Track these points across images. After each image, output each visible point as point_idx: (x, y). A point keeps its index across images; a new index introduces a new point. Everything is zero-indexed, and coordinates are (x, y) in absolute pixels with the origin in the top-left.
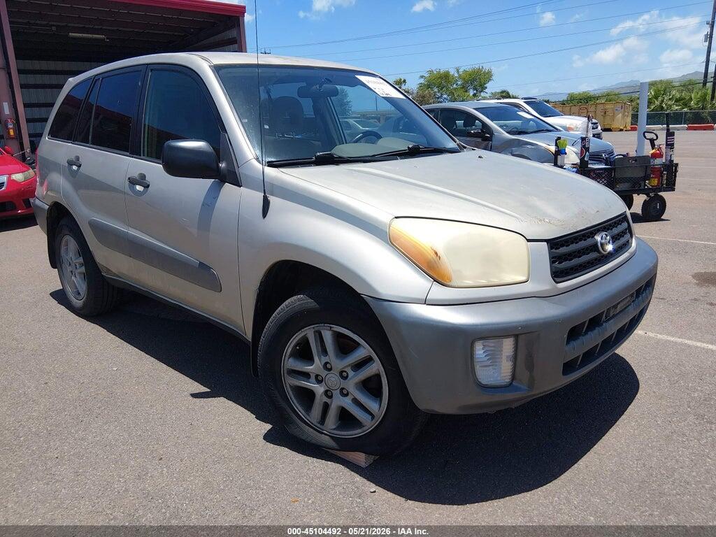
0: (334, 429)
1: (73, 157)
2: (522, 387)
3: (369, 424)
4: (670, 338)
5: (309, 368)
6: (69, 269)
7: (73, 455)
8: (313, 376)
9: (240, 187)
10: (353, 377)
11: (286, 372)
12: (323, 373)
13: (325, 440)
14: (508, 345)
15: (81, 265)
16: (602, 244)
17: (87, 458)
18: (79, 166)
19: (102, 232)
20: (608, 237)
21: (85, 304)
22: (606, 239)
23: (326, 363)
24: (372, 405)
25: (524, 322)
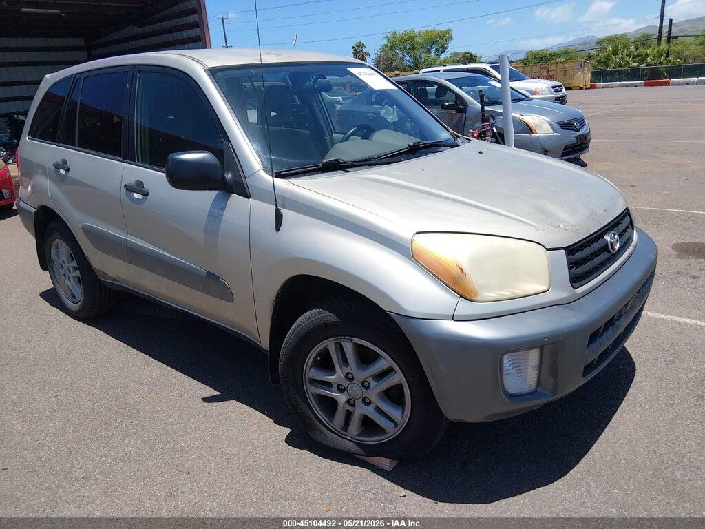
0: (358, 435)
1: (59, 161)
2: (547, 392)
3: (392, 431)
4: (660, 316)
5: (331, 378)
6: (62, 273)
7: (99, 474)
8: (335, 386)
9: (249, 198)
10: (375, 387)
11: (307, 381)
12: (346, 383)
13: (349, 446)
14: (533, 356)
15: (75, 269)
16: (612, 244)
17: (114, 476)
18: (68, 170)
19: (98, 238)
20: (616, 236)
21: (82, 309)
22: (614, 238)
23: (348, 374)
24: (395, 413)
25: (550, 332)
